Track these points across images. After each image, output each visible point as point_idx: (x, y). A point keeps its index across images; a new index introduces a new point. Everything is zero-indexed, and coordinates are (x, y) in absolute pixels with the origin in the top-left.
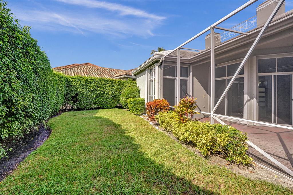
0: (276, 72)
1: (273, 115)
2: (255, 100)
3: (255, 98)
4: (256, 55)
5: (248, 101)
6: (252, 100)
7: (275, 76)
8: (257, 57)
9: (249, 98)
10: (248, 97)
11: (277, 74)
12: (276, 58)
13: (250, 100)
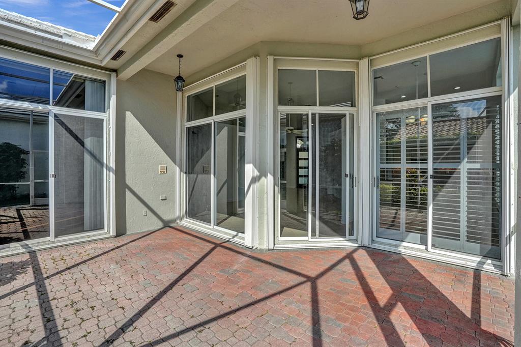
0: (316, 106)
1: (310, 216)
2: (270, 178)
3: (270, 174)
4: (274, 56)
5: (254, 180)
6: (263, 178)
7: (314, 115)
8: (275, 59)
9: (257, 173)
10: (253, 171)
11: (318, 109)
12: (317, 69)
13: (259, 178)
